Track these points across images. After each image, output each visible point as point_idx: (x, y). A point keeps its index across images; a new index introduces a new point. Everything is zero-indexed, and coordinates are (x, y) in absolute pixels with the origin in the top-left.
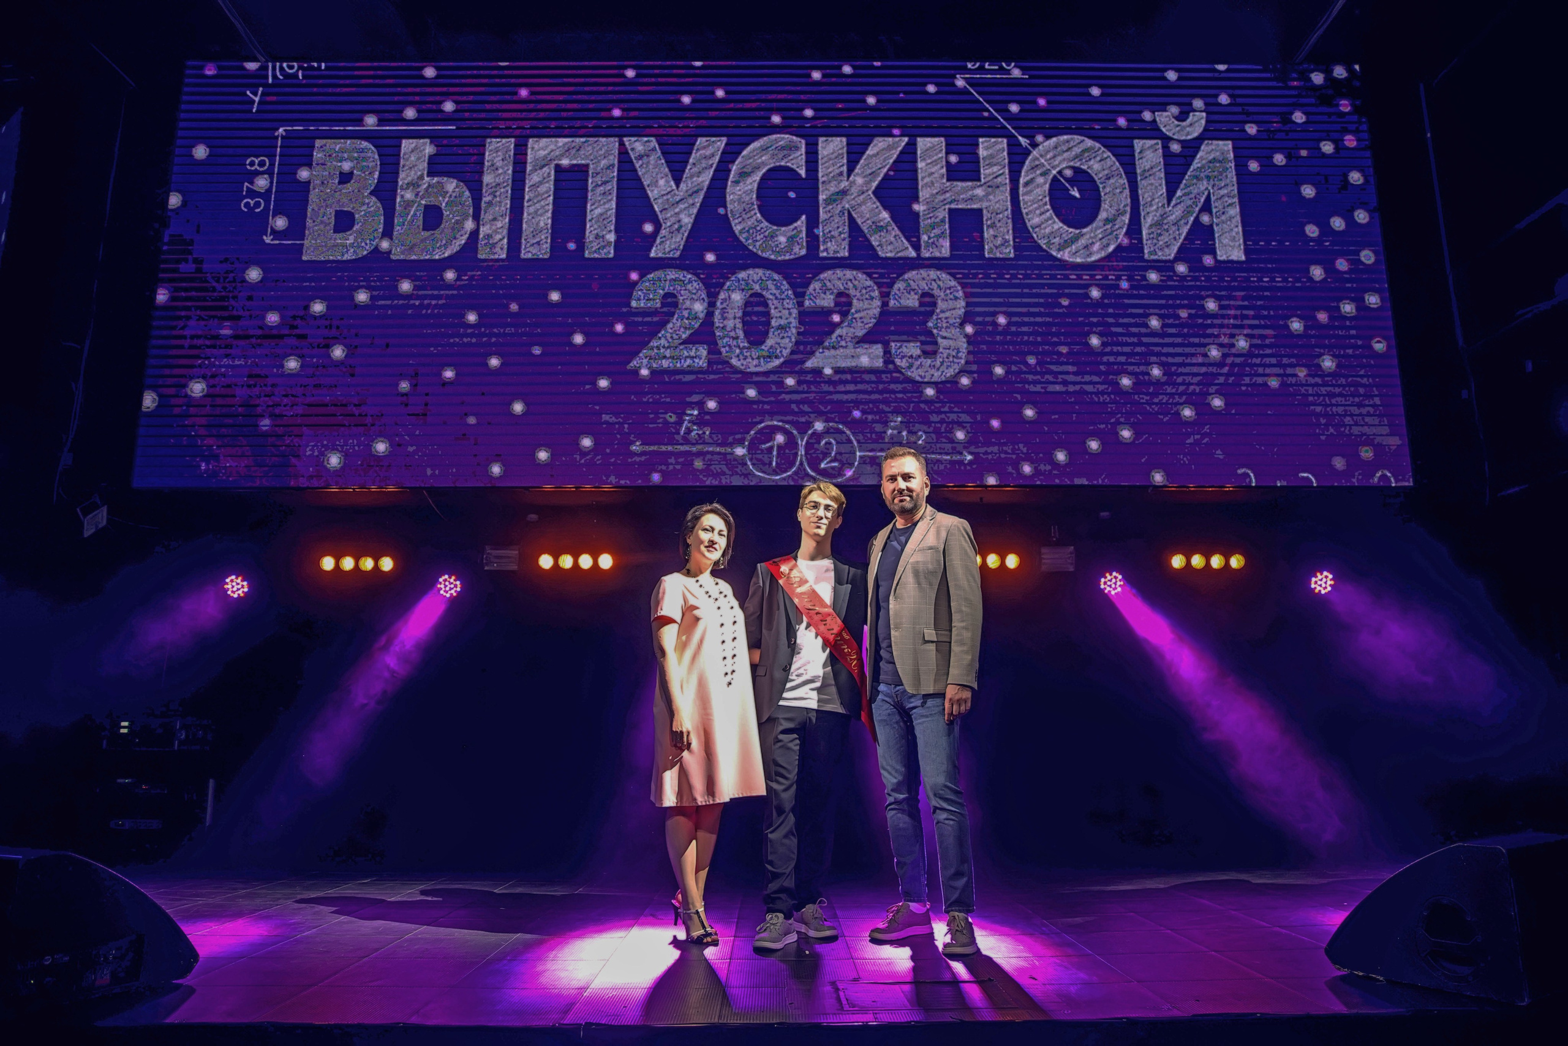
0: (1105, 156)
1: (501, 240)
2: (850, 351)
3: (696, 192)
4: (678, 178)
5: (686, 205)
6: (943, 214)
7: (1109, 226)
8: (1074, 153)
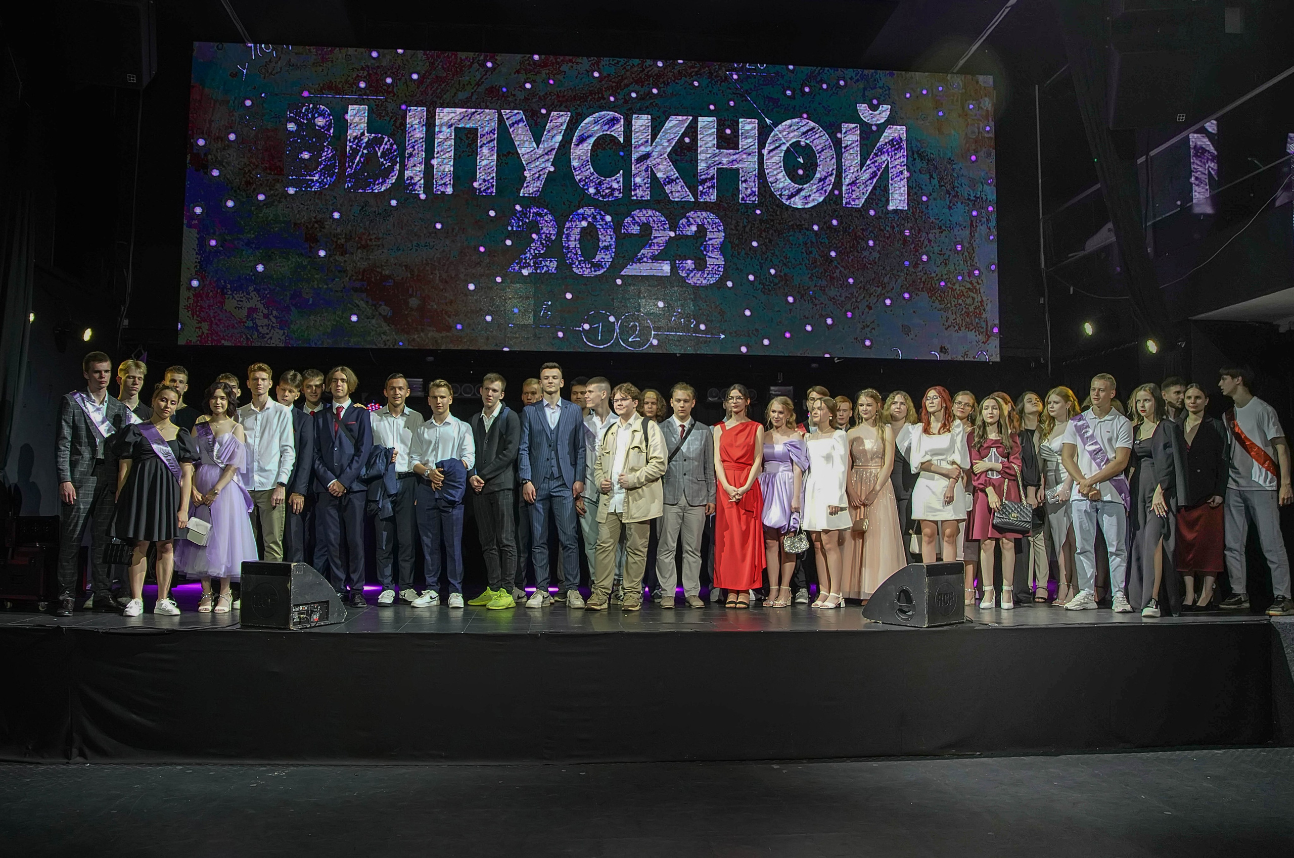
0: (822, 134)
1: (419, 181)
2: (649, 265)
3: (551, 151)
4: (538, 140)
5: (544, 160)
6: (713, 171)
7: (820, 184)
8: (801, 131)
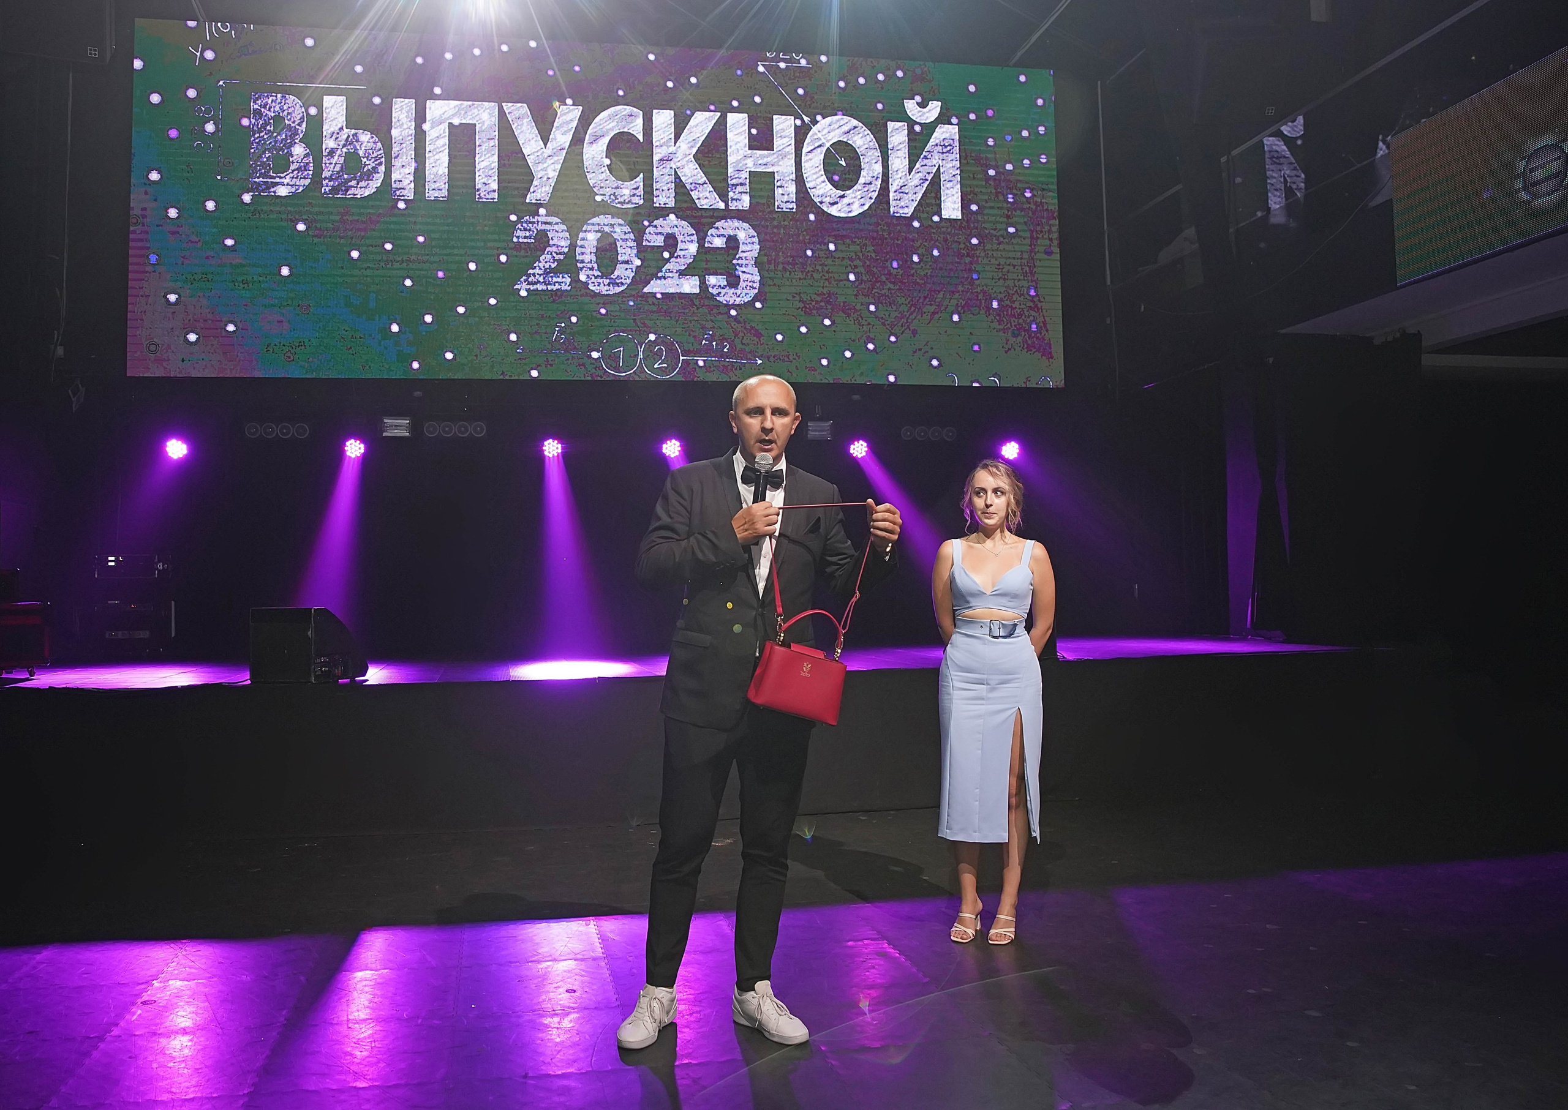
0: (866, 133)
1: (409, 184)
2: (676, 281)
3: (560, 150)
4: (545, 140)
5: (552, 161)
6: (745, 175)
7: (865, 189)
8: (843, 130)
